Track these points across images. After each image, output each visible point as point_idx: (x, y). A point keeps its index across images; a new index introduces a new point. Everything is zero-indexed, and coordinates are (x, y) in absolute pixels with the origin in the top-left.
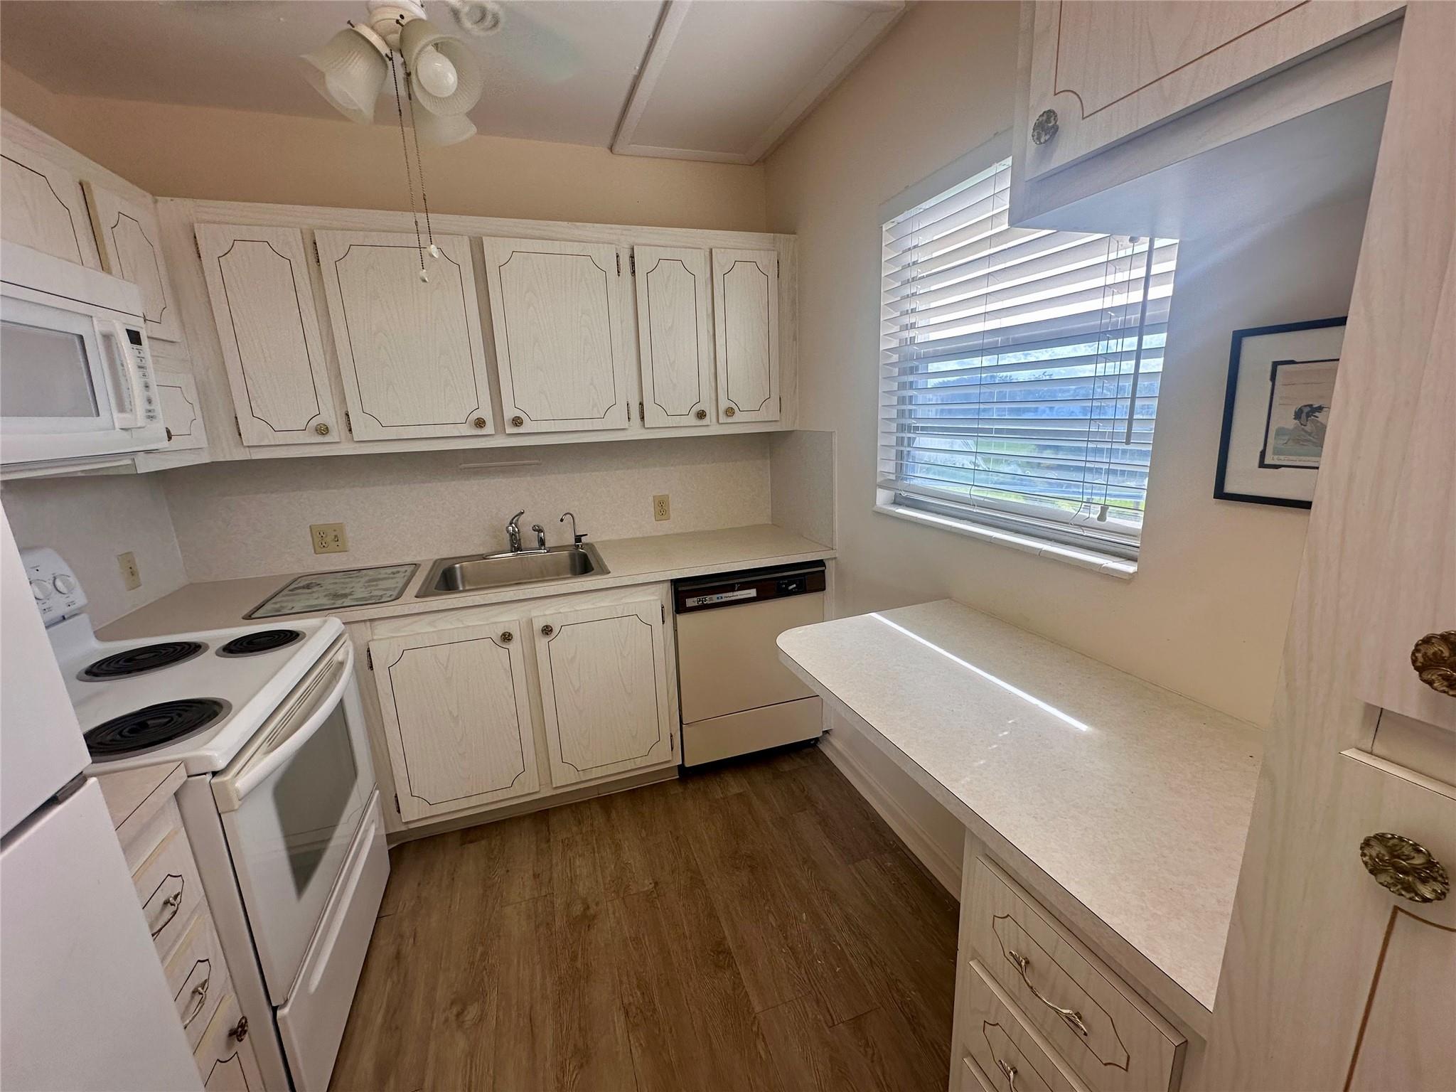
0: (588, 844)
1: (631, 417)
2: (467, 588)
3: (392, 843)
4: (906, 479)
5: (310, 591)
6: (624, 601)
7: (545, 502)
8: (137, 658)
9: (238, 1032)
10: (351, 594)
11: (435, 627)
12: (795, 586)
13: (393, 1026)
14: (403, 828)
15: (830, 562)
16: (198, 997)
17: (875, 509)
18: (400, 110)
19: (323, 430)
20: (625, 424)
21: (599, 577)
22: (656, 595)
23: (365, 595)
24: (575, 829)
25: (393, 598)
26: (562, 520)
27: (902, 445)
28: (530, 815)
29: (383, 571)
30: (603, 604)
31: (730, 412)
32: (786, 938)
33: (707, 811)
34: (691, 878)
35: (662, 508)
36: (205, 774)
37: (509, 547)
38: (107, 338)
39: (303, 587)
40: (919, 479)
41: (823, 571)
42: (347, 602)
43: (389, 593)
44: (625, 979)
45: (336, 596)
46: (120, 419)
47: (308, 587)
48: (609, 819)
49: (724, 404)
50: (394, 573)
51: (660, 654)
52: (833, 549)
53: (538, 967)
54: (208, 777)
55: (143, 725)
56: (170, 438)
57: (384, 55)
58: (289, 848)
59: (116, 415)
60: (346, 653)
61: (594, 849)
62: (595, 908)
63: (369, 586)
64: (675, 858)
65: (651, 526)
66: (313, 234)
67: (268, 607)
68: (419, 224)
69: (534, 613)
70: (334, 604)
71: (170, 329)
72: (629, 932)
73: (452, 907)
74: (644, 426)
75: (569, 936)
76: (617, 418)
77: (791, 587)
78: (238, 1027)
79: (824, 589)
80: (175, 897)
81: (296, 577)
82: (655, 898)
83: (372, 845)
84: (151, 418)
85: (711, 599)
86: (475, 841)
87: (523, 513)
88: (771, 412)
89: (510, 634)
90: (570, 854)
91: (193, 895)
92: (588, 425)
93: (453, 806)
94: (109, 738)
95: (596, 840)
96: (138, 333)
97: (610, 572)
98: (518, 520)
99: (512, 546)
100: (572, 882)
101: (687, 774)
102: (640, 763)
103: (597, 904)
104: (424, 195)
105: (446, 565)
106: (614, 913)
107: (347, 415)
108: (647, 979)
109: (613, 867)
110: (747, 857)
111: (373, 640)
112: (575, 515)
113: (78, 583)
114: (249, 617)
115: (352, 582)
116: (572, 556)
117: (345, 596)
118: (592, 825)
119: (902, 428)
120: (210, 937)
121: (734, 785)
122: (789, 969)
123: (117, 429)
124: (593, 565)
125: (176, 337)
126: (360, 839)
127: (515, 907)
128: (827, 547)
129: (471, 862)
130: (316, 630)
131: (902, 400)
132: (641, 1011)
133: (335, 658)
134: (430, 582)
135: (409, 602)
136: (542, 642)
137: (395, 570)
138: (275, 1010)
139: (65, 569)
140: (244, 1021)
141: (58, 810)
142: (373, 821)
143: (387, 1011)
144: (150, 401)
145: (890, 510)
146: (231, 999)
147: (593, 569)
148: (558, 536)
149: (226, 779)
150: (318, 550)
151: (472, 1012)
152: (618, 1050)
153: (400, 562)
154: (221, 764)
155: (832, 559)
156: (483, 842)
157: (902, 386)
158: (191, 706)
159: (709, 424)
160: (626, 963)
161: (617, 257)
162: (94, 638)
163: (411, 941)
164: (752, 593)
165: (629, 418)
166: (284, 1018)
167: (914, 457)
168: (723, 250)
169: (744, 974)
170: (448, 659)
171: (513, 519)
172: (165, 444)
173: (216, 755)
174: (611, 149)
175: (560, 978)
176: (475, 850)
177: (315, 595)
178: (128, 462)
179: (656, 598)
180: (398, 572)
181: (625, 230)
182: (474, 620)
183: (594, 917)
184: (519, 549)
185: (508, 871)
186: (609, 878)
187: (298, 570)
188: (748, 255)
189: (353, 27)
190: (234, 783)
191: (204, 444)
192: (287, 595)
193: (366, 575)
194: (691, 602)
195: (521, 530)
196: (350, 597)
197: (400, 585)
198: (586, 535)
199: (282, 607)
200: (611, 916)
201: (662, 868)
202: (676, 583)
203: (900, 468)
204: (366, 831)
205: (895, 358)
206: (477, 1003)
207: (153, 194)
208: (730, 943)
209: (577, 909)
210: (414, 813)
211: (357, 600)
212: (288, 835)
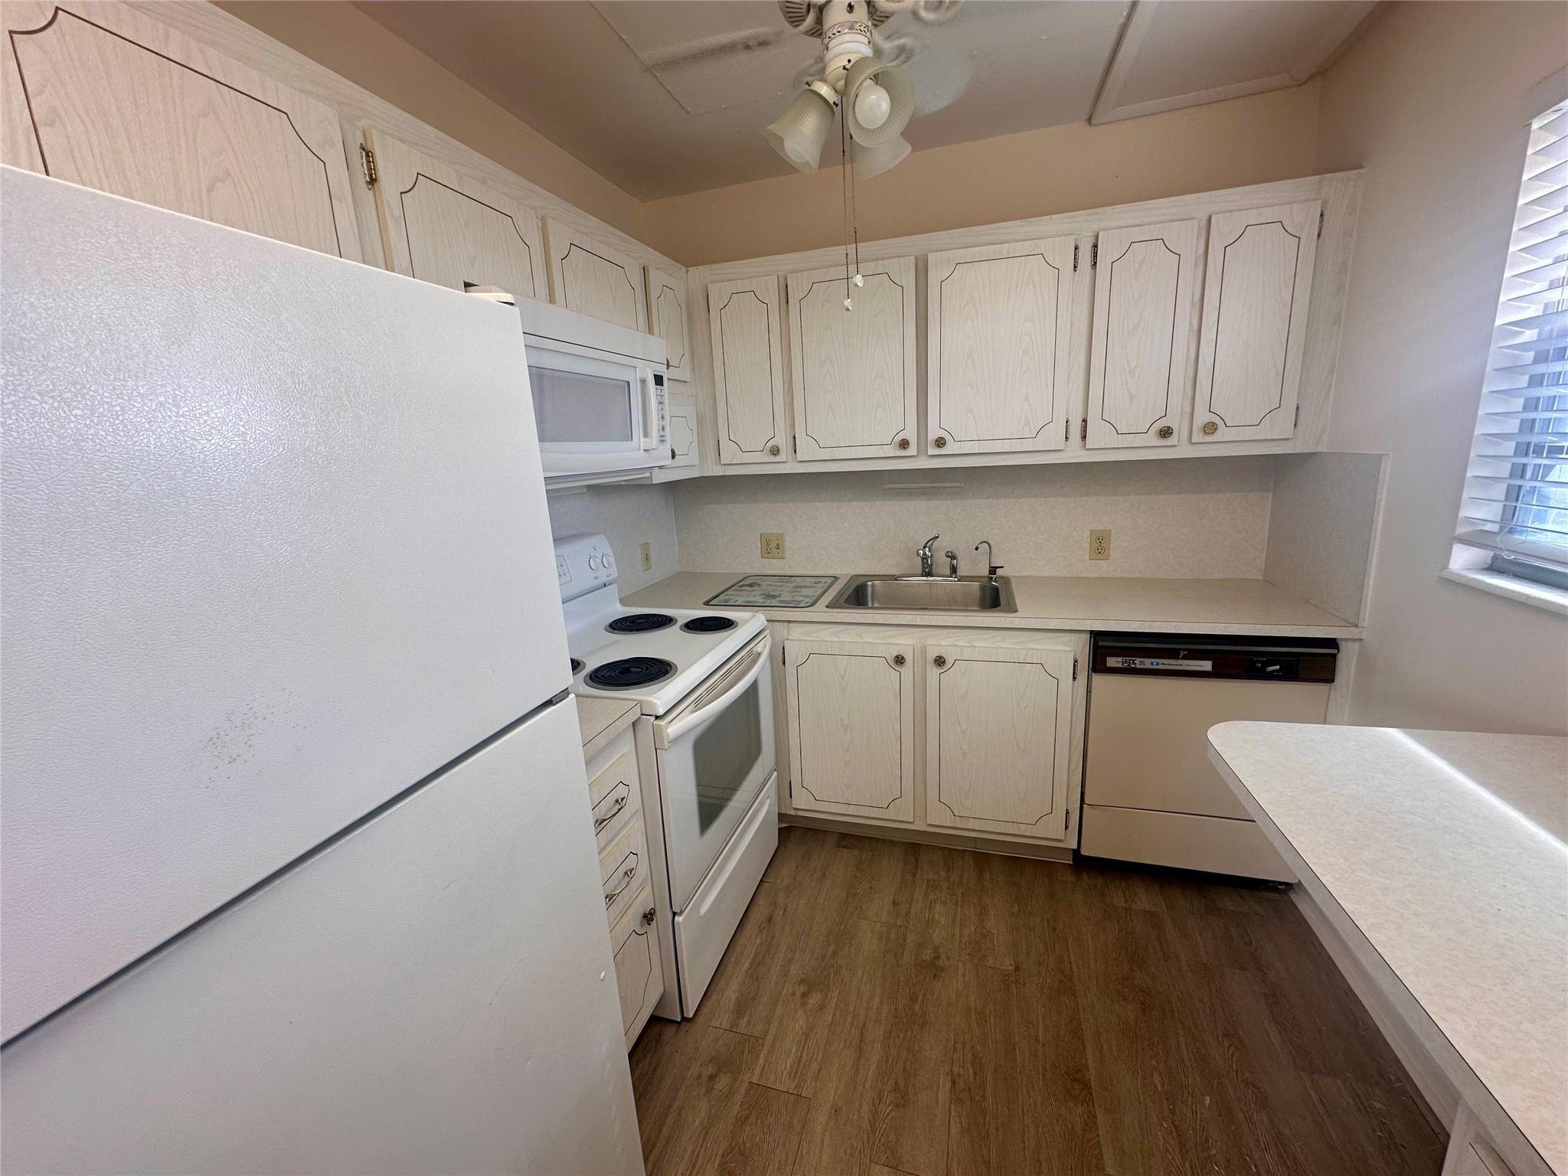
0: (953, 895)
1: (1070, 437)
2: (876, 605)
3: (783, 823)
4: (1521, 532)
5: (752, 589)
6: (1030, 646)
7: (963, 528)
8: (637, 621)
9: (649, 917)
10: (779, 597)
11: (838, 637)
12: (1278, 667)
13: (755, 974)
14: (793, 813)
15: (1350, 644)
16: (627, 879)
17: (1444, 574)
18: (844, 152)
19: (775, 451)
20: (1061, 445)
21: (1003, 614)
22: (1070, 646)
23: (788, 599)
24: (943, 874)
25: (808, 604)
26: (977, 549)
27: (1522, 476)
28: (903, 843)
29: (808, 579)
30: (1005, 645)
31: (1210, 428)
32: (1173, 1112)
33: (1100, 915)
34: (1061, 981)
35: (1100, 545)
36: (651, 715)
37: (920, 571)
38: (643, 382)
39: (748, 585)
40: (1548, 533)
41: (1334, 656)
42: (775, 602)
43: (806, 600)
44: (959, 1047)
45: (769, 596)
46: (644, 442)
47: (751, 585)
48: (980, 876)
49: (1202, 417)
50: (815, 583)
51: (1065, 716)
52: (1357, 626)
53: (879, 991)
54: (653, 718)
55: (628, 670)
56: (673, 457)
57: (832, 103)
58: (700, 795)
59: (642, 439)
60: (763, 647)
61: (957, 901)
62: (945, 961)
63: (794, 591)
64: (1047, 950)
65: (1083, 566)
66: (786, 279)
67: (722, 597)
68: (849, 256)
69: (930, 642)
70: (765, 602)
71: (683, 372)
72: (975, 1002)
73: (819, 898)
74: (1085, 446)
75: (913, 976)
76: (1053, 438)
77: (1271, 669)
78: (649, 914)
79: (1332, 681)
80: (623, 799)
81: (745, 576)
82: (1012, 982)
83: (764, 817)
84: (662, 441)
85: (1142, 663)
86: (850, 848)
87: (937, 537)
88: (1282, 425)
89: (903, 658)
90: (932, 896)
91: (634, 803)
92: (1016, 446)
93: (834, 808)
94: (608, 674)
95: (962, 893)
96: (661, 377)
97: (1017, 611)
98: (932, 544)
99: (923, 570)
100: (928, 924)
101: (1083, 863)
102: (1024, 830)
103: (948, 958)
104: (855, 228)
105: (861, 580)
106: (964, 976)
107: (794, 437)
108: (983, 1061)
109: (973, 929)
110: (1141, 991)
111: (788, 639)
112: (990, 542)
113: (614, 562)
114: (707, 603)
115: (781, 586)
116: (983, 588)
117: (774, 597)
118: (961, 877)
119: (1523, 450)
120: (641, 839)
121: (1144, 899)
122: (1167, 1150)
123: (642, 451)
124: (1002, 601)
125: (687, 377)
126: (755, 809)
127: (870, 924)
128: (1348, 622)
129: (843, 863)
130: (746, 621)
131: (1532, 404)
132: (969, 1089)
133: (755, 649)
134: (841, 596)
135: (821, 612)
136: (933, 672)
137: (818, 580)
138: (674, 914)
139: (608, 550)
140: (653, 911)
141: (552, 709)
142: (768, 797)
143: (752, 962)
144: (663, 429)
145: (1474, 579)
146: (648, 889)
147: (1000, 605)
148: (974, 566)
149: (663, 723)
150: (764, 555)
151: (815, 999)
152: (936, 1112)
153: (822, 573)
154: (661, 712)
155: (1354, 640)
156: (856, 852)
157: (1536, 381)
158: (655, 664)
159: (1176, 443)
160: (964, 1032)
161: (1076, 249)
162: (619, 602)
163: (782, 912)
164: (1207, 666)
165: (1066, 438)
166: (678, 923)
167: (1545, 497)
168: (1227, 214)
169: (1102, 1119)
170: (846, 670)
171: (927, 543)
172: (669, 462)
173: (659, 704)
174: (1089, 120)
175: (896, 1010)
176: (847, 856)
177: (754, 593)
178: (648, 475)
179: (1069, 649)
180: (819, 582)
181: (1089, 215)
182: (871, 636)
183: (943, 969)
184: (929, 574)
185: (871, 888)
186: (966, 938)
187: (749, 571)
188: (1268, 214)
189: (810, 86)
190: (667, 728)
191: (696, 462)
192: (737, 590)
193: (795, 581)
194: (1112, 662)
195: (934, 554)
196: (778, 599)
197: (817, 595)
198: (1002, 567)
199: (730, 599)
200: (960, 977)
201: (1028, 954)
202: (1096, 635)
203: (1509, 513)
204: (762, 803)
205: (1529, 335)
206: (820, 992)
207: (687, 267)
208: (1092, 1075)
209: (928, 954)
210: (801, 802)
211: (781, 602)
212: (700, 784)
